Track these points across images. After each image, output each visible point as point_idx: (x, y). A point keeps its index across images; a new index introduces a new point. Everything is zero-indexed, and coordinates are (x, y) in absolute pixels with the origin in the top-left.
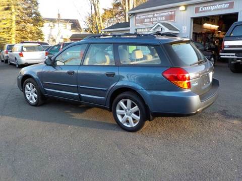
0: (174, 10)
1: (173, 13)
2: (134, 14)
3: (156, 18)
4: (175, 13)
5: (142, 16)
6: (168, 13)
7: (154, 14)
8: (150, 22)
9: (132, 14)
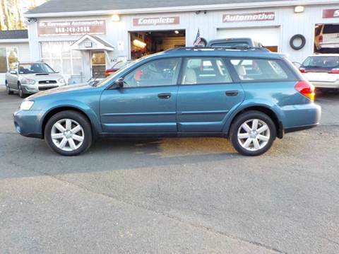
0: (103, 19)
1: (102, 23)
2: (35, 19)
3: (76, 28)
4: (105, 23)
5: (50, 23)
6: (95, 22)
7: (71, 22)
8: (65, 32)
9: (31, 18)
